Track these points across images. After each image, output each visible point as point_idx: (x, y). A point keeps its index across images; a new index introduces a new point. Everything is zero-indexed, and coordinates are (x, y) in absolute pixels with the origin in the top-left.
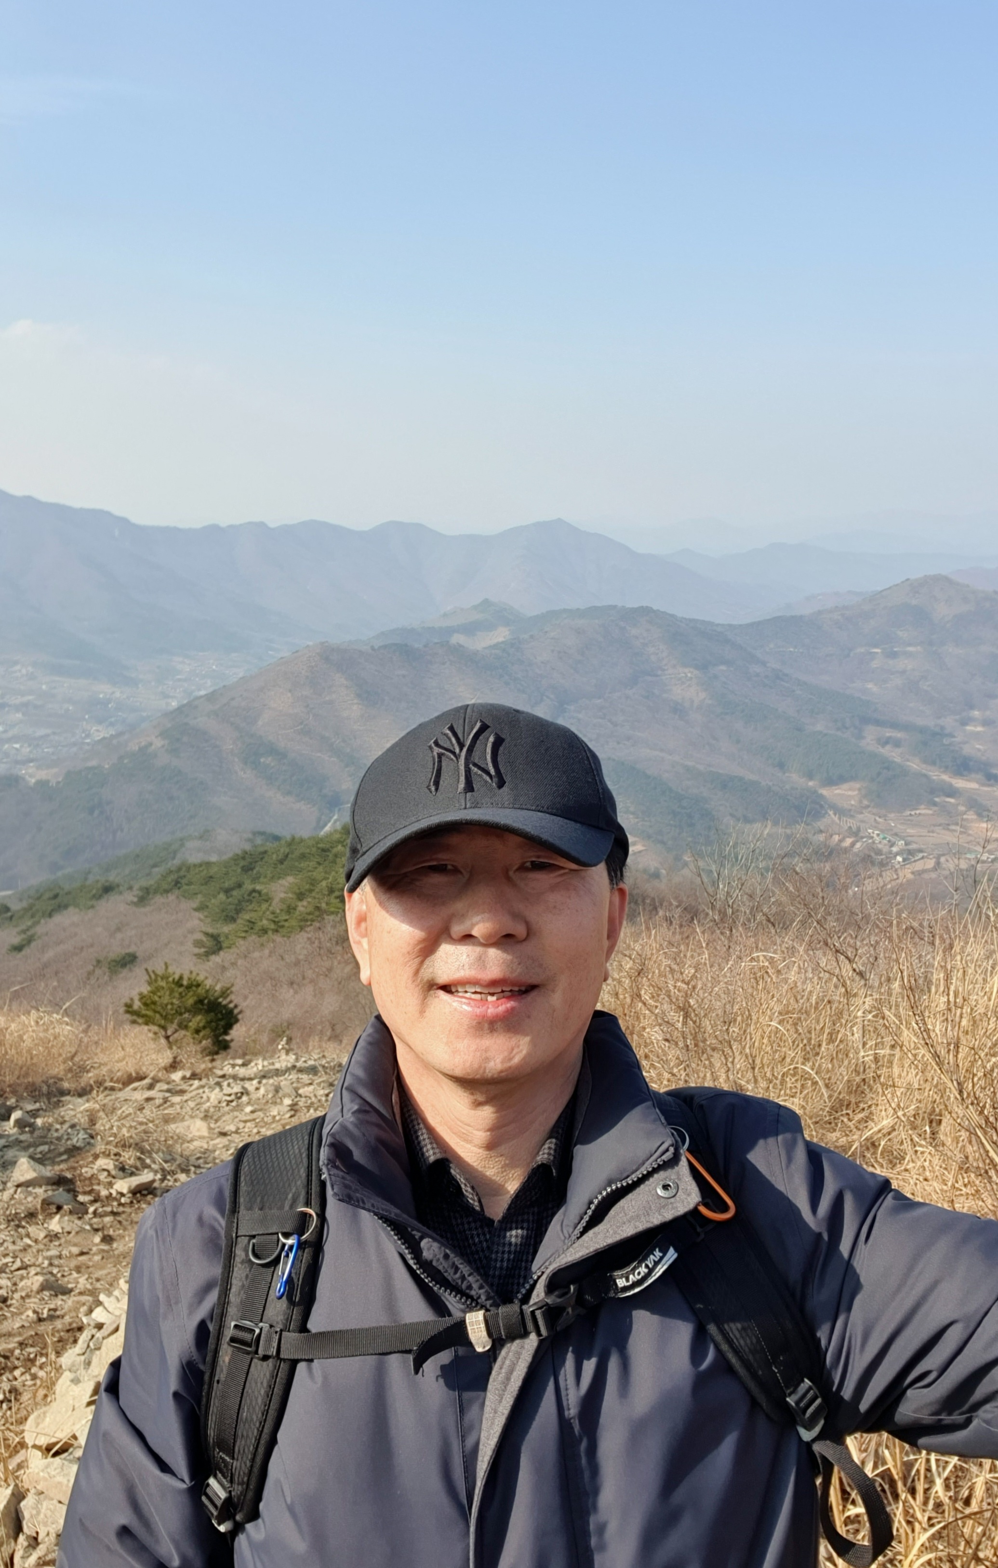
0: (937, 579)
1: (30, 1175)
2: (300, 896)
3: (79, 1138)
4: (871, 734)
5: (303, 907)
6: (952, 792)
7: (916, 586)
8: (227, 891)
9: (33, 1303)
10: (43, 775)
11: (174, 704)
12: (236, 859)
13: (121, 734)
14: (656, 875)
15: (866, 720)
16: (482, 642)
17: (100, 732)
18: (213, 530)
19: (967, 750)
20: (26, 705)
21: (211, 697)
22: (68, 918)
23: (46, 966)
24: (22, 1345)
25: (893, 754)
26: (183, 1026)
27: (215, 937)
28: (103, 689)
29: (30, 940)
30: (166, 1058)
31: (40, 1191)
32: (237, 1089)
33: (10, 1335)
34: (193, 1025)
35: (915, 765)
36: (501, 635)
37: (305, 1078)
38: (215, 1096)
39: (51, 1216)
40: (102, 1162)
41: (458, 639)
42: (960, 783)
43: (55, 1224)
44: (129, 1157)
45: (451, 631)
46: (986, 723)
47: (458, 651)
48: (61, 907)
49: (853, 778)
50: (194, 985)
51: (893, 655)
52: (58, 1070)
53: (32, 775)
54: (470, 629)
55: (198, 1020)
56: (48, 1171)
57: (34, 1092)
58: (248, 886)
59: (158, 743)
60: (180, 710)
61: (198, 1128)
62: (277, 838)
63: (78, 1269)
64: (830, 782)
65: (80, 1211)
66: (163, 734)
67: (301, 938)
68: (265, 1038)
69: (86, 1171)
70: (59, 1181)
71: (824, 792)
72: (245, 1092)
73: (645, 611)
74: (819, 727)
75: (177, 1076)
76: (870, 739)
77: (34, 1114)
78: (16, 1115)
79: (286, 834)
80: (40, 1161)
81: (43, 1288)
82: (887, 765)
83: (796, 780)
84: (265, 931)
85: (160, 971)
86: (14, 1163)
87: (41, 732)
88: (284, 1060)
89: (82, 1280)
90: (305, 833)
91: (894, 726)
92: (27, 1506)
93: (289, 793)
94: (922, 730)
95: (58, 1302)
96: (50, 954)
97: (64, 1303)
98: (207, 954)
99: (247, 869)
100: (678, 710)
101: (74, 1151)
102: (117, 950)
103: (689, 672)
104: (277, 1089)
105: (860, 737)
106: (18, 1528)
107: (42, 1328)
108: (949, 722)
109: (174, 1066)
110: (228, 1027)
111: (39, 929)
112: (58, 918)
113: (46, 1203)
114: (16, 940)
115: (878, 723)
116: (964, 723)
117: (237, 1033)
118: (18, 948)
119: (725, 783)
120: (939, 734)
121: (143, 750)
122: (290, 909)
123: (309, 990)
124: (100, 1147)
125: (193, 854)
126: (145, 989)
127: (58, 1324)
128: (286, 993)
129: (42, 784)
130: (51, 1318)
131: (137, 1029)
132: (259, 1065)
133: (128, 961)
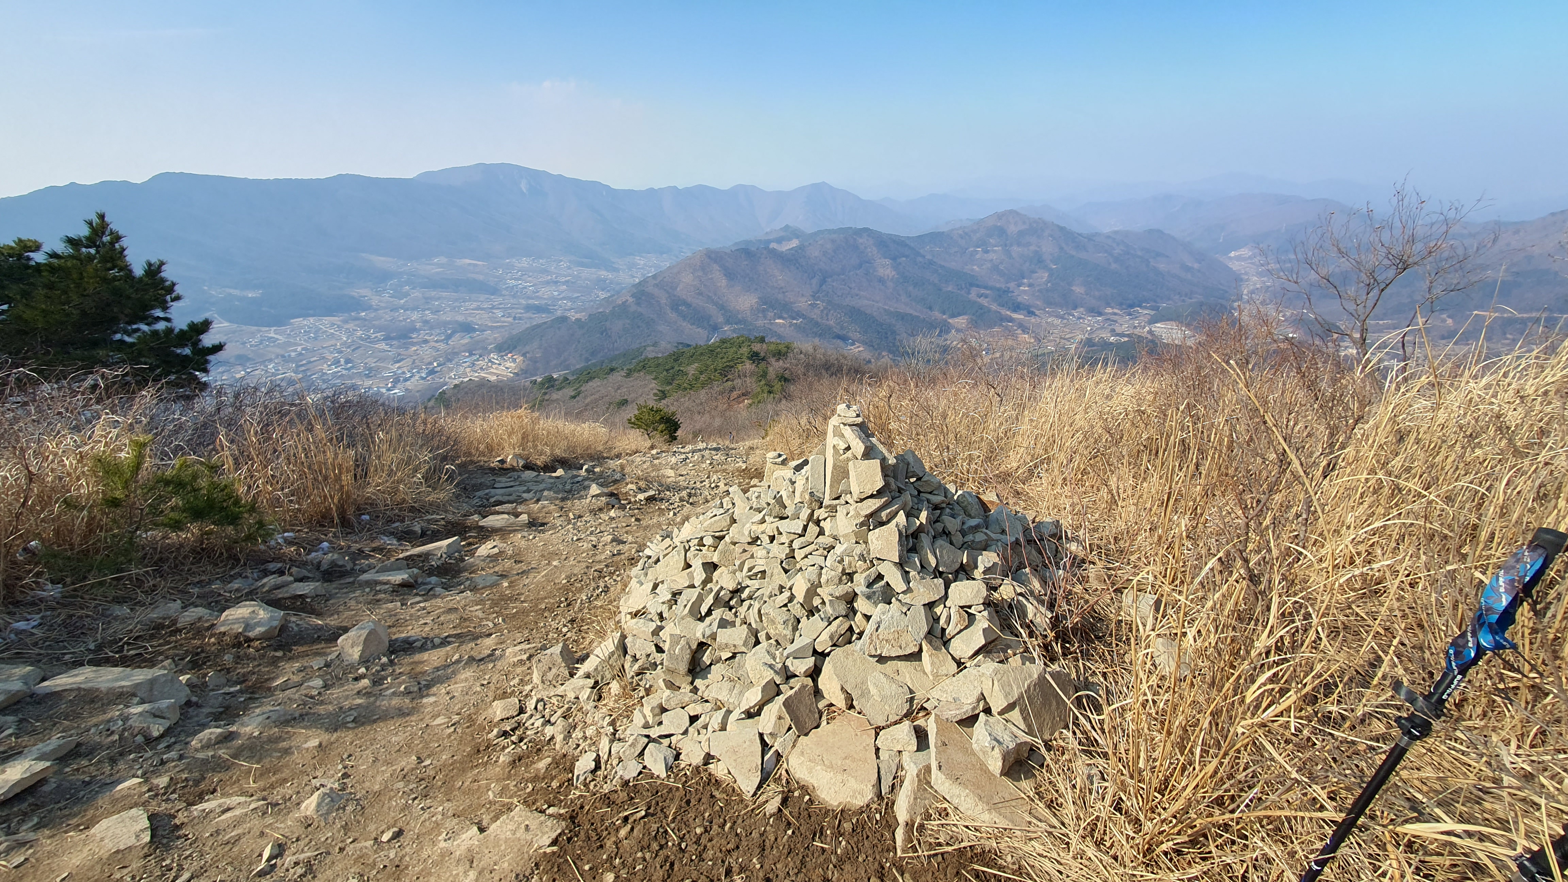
0: (1012, 212)
1: (598, 492)
2: (701, 373)
3: (617, 476)
4: (974, 291)
5: (703, 377)
6: (1011, 320)
7: (1000, 216)
8: (667, 370)
9: (608, 547)
10: (578, 316)
11: (637, 280)
12: (670, 356)
13: (612, 296)
14: (869, 362)
15: (972, 285)
16: (785, 247)
17: (603, 295)
18: (651, 191)
19: (1020, 299)
20: (567, 282)
21: (654, 277)
22: (595, 383)
23: (587, 405)
24: (607, 566)
25: (984, 302)
26: (655, 429)
27: (663, 392)
28: (603, 274)
29: (579, 394)
30: (648, 443)
31: (603, 499)
32: (683, 456)
33: (600, 562)
34: (660, 428)
35: (994, 307)
36: (794, 243)
37: (714, 452)
38: (673, 460)
39: (609, 510)
40: (630, 486)
41: (773, 245)
42: (1015, 316)
43: (612, 513)
44: (642, 484)
45: (769, 241)
46: (1030, 285)
47: (774, 253)
48: (591, 379)
49: (964, 314)
50: (659, 411)
51: (987, 252)
52: (601, 448)
53: (573, 316)
54: (779, 241)
55: (662, 427)
56: (606, 490)
57: (592, 458)
58: (676, 368)
59: (631, 300)
60: (640, 283)
61: (671, 473)
62: (689, 346)
63: (627, 533)
64: (953, 316)
65: (623, 507)
66: (632, 296)
67: (703, 392)
68: (691, 436)
69: (624, 490)
70: (612, 495)
71: (950, 321)
72: (687, 458)
73: (866, 230)
74: (949, 289)
75: (654, 452)
76: (973, 295)
77: (594, 467)
78: (585, 467)
79: (693, 344)
80: (601, 485)
81: (612, 541)
82: (981, 307)
83: (937, 314)
84: (685, 389)
85: (643, 404)
86: (589, 487)
87: (576, 295)
88: (701, 446)
89: (630, 537)
90: (702, 343)
91: (986, 288)
92: (628, 641)
93: (693, 324)
94: (999, 290)
95: (621, 547)
96: (588, 400)
97: (624, 548)
98: (660, 399)
99: (676, 360)
100: (881, 280)
101: (616, 482)
102: (618, 398)
103: (888, 262)
104: (703, 456)
105: (969, 293)
106: (625, 652)
107: (615, 559)
108: (1012, 285)
109: (652, 447)
110: (676, 430)
111: (582, 388)
112: (590, 384)
113: (608, 504)
114: (573, 394)
115: (978, 286)
116: (1019, 286)
117: (679, 433)
118: (574, 397)
119: (902, 317)
120: (1007, 291)
121: (624, 303)
122: (697, 379)
123: (707, 416)
124: (628, 480)
125: (650, 353)
126: (636, 412)
127: (623, 557)
128: (697, 417)
129: (578, 320)
130: (619, 554)
131: (633, 431)
132: (689, 448)
133: (624, 403)
